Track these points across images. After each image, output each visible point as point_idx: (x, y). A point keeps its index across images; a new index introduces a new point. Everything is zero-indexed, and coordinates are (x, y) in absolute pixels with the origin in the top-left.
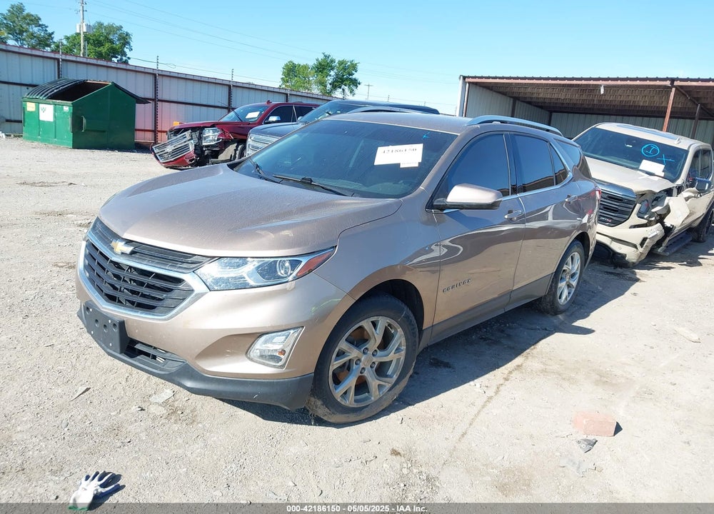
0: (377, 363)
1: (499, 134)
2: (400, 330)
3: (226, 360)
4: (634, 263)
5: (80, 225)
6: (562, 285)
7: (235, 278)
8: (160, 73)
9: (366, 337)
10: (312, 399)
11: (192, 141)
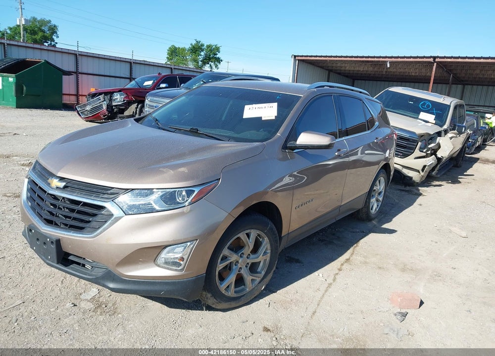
0: (250, 264)
1: (329, 95)
2: (266, 239)
3: (139, 266)
4: (417, 183)
5: (23, 165)
6: (373, 200)
7: (145, 204)
8: (80, 53)
9: (242, 245)
10: (204, 293)
11: (105, 102)
